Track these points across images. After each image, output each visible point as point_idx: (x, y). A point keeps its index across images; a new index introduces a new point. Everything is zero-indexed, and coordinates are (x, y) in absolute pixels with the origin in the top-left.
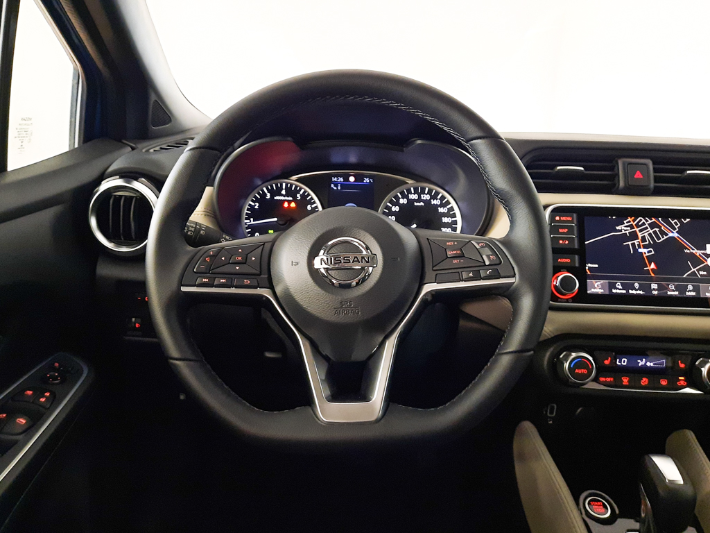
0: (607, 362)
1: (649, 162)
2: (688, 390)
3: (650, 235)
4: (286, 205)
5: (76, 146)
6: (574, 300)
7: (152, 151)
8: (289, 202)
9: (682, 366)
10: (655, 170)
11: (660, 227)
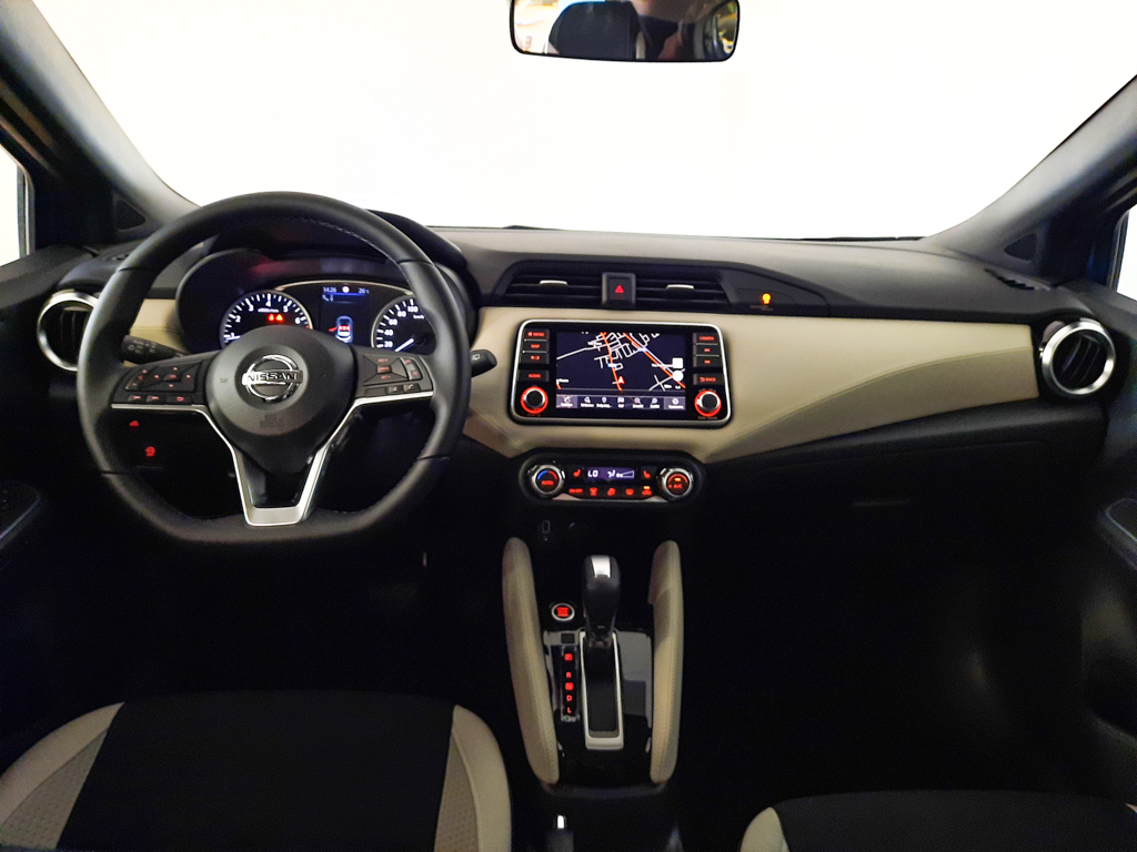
0: (576, 474)
1: (633, 277)
2: (654, 499)
3: (620, 350)
4: (271, 318)
5: (28, 253)
6: (543, 414)
7: (114, 259)
8: (275, 315)
9: (647, 476)
10: (638, 285)
11: (629, 342)
